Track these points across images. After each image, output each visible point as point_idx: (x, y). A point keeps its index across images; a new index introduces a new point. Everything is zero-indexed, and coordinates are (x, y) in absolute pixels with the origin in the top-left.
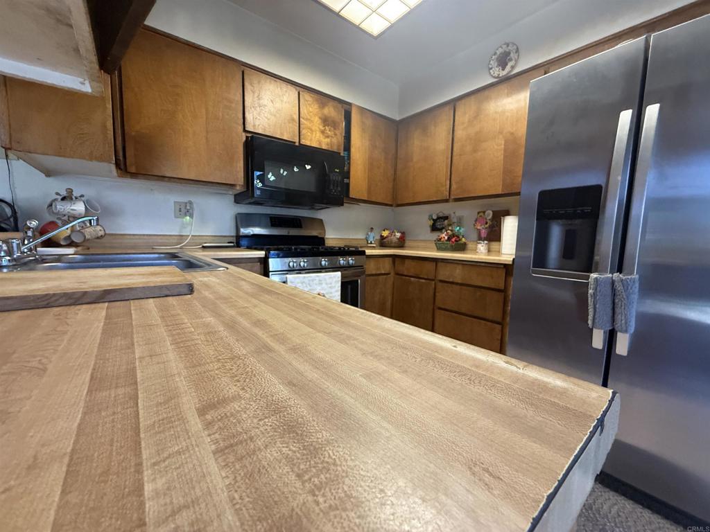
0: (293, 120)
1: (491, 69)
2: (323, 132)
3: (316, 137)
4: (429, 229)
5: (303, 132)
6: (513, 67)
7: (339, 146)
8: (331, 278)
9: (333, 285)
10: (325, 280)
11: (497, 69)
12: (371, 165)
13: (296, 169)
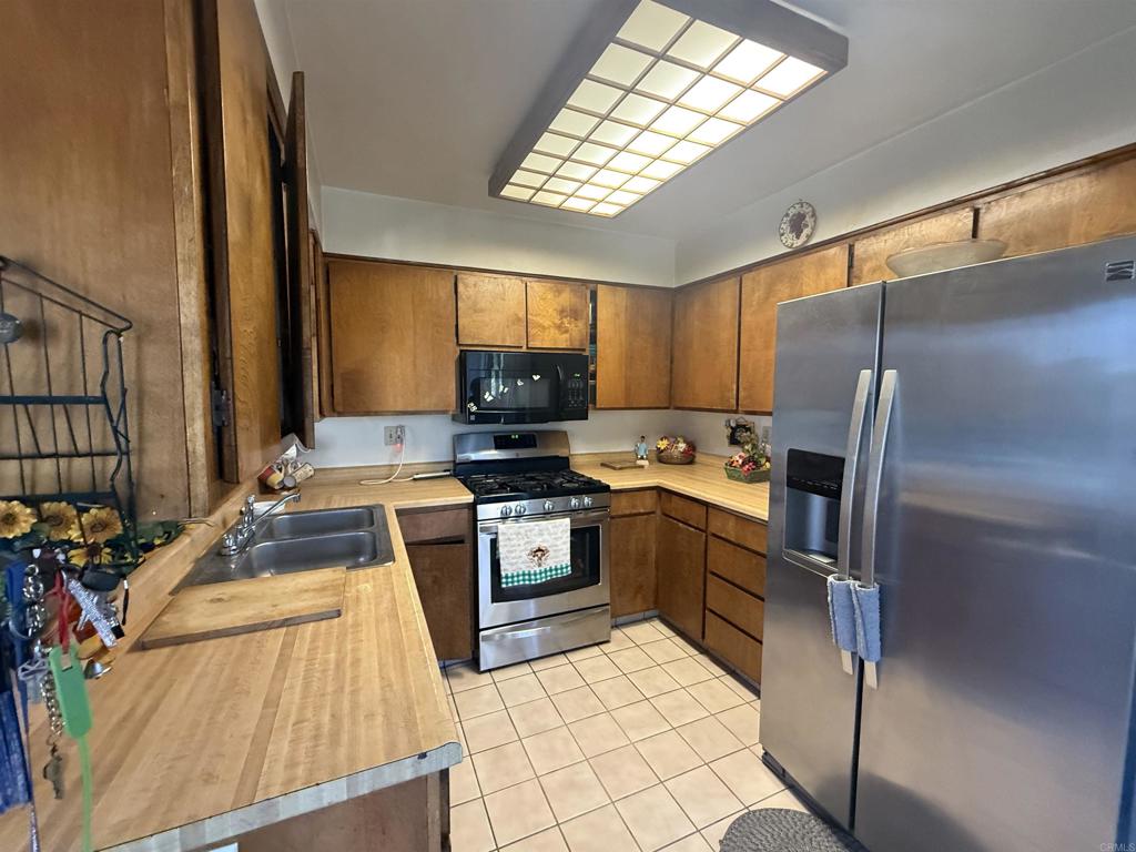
0: (519, 320)
1: (783, 235)
2: (559, 327)
3: (552, 336)
4: (727, 441)
5: (532, 331)
6: (809, 237)
7: (581, 341)
8: (555, 527)
9: (560, 535)
10: (548, 529)
11: (791, 235)
12: (630, 358)
13: (520, 383)
